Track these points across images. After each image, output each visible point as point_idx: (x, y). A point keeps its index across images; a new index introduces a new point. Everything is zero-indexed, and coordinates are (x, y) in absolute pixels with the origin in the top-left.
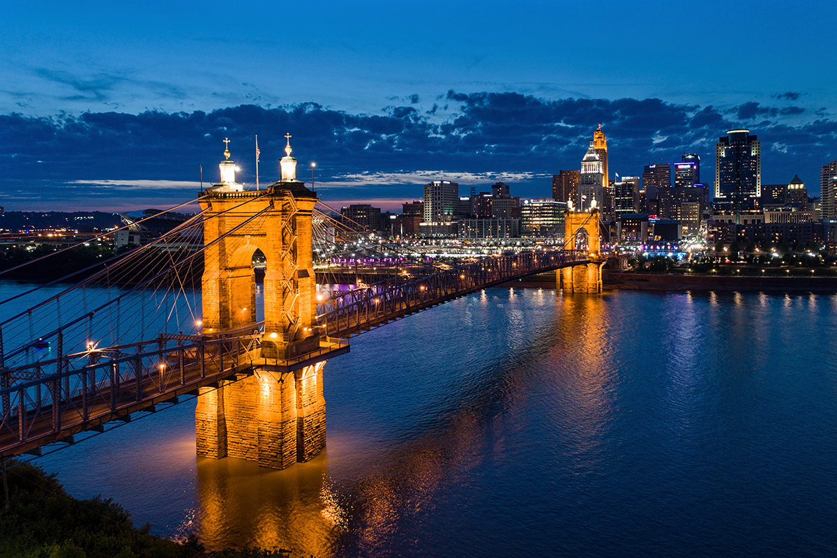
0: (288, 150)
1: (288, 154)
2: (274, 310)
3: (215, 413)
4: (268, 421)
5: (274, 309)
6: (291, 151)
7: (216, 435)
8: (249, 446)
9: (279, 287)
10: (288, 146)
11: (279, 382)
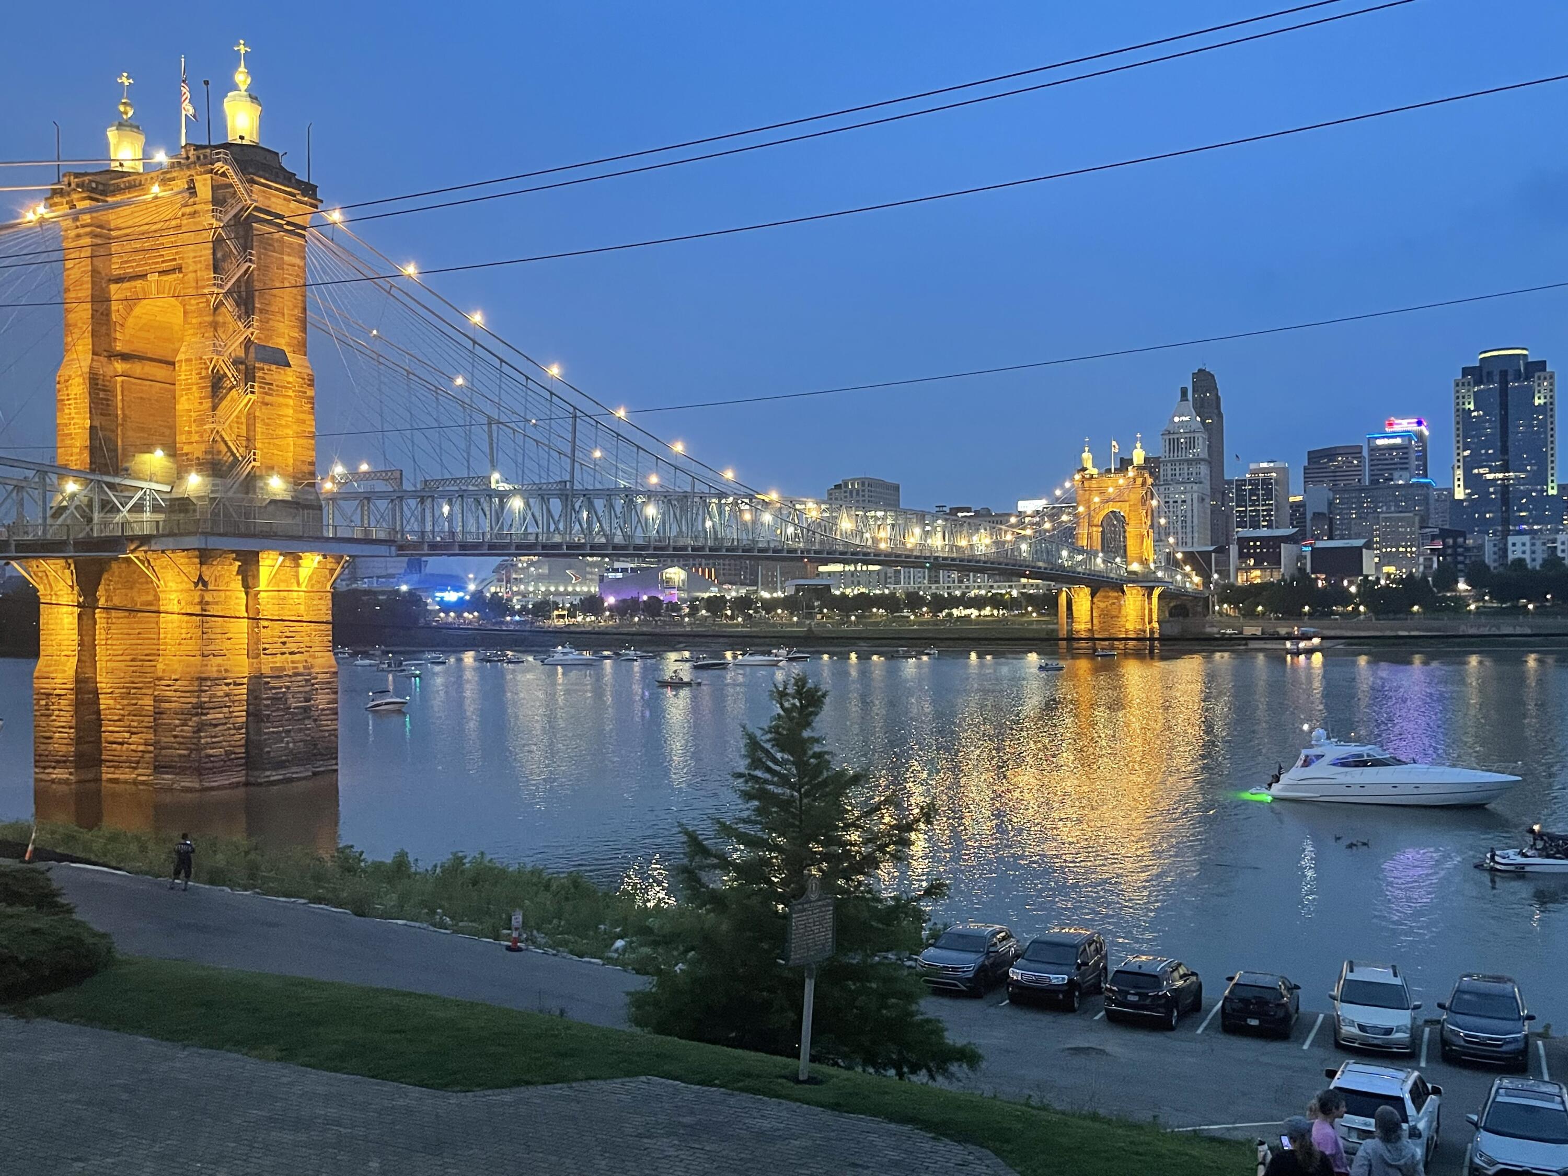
0: (242, 78)
1: (243, 87)
2: (194, 428)
3: (71, 672)
4: (173, 677)
5: (194, 426)
6: (249, 81)
7: (73, 724)
8: (141, 748)
9: (204, 373)
10: (242, 68)
11: (196, 584)
